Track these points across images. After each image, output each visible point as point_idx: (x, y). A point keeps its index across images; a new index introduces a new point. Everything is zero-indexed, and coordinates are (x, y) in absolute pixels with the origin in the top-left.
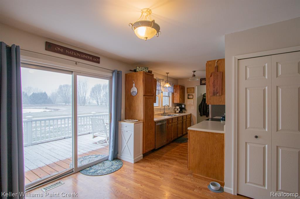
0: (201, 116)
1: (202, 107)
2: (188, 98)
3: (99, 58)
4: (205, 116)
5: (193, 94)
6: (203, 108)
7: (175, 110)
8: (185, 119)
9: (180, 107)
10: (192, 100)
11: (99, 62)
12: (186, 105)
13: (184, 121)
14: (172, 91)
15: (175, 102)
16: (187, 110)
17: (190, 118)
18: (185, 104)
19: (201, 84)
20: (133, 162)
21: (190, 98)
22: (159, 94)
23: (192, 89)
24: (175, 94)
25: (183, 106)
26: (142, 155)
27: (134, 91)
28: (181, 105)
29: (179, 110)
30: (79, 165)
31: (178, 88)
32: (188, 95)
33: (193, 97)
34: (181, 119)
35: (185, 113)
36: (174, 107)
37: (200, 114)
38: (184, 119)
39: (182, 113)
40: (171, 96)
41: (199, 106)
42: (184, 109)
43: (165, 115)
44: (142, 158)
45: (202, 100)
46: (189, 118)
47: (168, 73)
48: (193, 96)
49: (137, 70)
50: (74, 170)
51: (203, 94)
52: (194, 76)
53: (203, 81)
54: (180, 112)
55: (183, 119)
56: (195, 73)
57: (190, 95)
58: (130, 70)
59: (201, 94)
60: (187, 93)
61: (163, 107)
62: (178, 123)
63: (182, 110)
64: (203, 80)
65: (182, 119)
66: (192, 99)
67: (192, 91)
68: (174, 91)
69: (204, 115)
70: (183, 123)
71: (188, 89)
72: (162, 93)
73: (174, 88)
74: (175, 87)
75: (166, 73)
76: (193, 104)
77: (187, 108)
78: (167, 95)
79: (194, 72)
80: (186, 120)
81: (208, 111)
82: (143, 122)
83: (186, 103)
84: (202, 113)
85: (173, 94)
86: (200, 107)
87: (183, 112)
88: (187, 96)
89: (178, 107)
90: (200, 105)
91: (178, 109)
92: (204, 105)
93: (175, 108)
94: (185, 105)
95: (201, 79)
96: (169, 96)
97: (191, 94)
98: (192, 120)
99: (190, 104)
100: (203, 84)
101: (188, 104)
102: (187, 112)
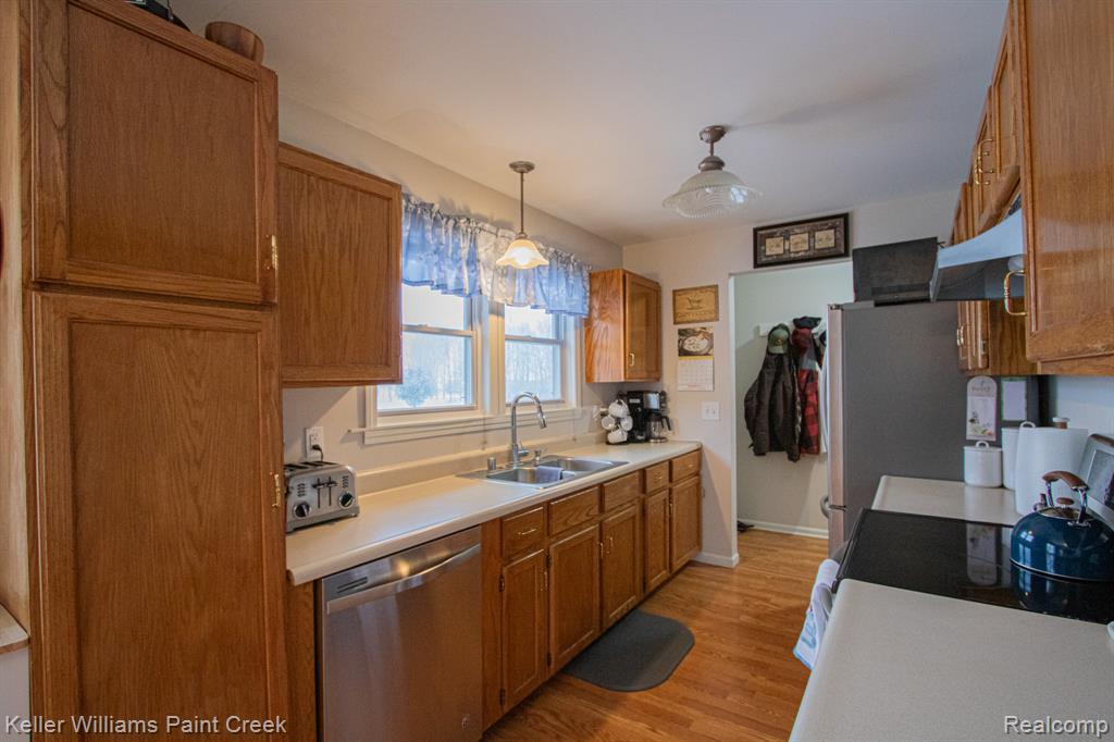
0: (759, 452)
1: (766, 401)
2: (683, 353)
4: (784, 455)
5: (712, 327)
6: (772, 408)
7: (602, 427)
8: (660, 490)
9: (631, 407)
10: (708, 361)
12: (670, 395)
13: (652, 501)
14: (583, 309)
15: (602, 375)
16: (674, 424)
17: (697, 474)
18: (665, 390)
19: (757, 265)
21: (692, 349)
22: (476, 323)
23: (701, 296)
24: (599, 326)
25: (654, 401)
28: (640, 394)
29: (628, 424)
31: (614, 288)
32: (682, 333)
33: (711, 346)
35: (662, 439)
36: (596, 410)
37: (750, 441)
38: (650, 488)
39: (647, 440)
40: (572, 337)
41: (747, 400)
42: (660, 416)
45: (766, 364)
46: (689, 477)
47: (530, 167)
48: (710, 337)
51: (765, 329)
52: (716, 164)
53: (768, 241)
54: (631, 439)
55: (644, 489)
56: (721, 151)
57: (694, 333)
59: (758, 328)
60: (675, 323)
61: (509, 413)
62: (601, 523)
63: (646, 422)
64: (771, 236)
65: (637, 492)
66: (707, 354)
67: (707, 306)
68: (591, 308)
69: (776, 446)
70: (644, 513)
71: (681, 299)
72: (493, 318)
73: (591, 292)
74: (596, 286)
75: (513, 166)
76: (711, 388)
77: (675, 412)
78: (552, 337)
79: (717, 133)
80: (671, 491)
81: (798, 427)
83: (667, 383)
84: (765, 436)
85: (587, 323)
86: (755, 403)
87: (654, 434)
88: (676, 337)
89: (619, 409)
90: (750, 391)
91: (618, 420)
92: (773, 393)
93: (603, 415)
94: (663, 396)
95: (756, 231)
96: (558, 341)
97: (697, 326)
98: (705, 484)
99: (695, 389)
100: (770, 259)
101: (680, 388)
102: (675, 438)
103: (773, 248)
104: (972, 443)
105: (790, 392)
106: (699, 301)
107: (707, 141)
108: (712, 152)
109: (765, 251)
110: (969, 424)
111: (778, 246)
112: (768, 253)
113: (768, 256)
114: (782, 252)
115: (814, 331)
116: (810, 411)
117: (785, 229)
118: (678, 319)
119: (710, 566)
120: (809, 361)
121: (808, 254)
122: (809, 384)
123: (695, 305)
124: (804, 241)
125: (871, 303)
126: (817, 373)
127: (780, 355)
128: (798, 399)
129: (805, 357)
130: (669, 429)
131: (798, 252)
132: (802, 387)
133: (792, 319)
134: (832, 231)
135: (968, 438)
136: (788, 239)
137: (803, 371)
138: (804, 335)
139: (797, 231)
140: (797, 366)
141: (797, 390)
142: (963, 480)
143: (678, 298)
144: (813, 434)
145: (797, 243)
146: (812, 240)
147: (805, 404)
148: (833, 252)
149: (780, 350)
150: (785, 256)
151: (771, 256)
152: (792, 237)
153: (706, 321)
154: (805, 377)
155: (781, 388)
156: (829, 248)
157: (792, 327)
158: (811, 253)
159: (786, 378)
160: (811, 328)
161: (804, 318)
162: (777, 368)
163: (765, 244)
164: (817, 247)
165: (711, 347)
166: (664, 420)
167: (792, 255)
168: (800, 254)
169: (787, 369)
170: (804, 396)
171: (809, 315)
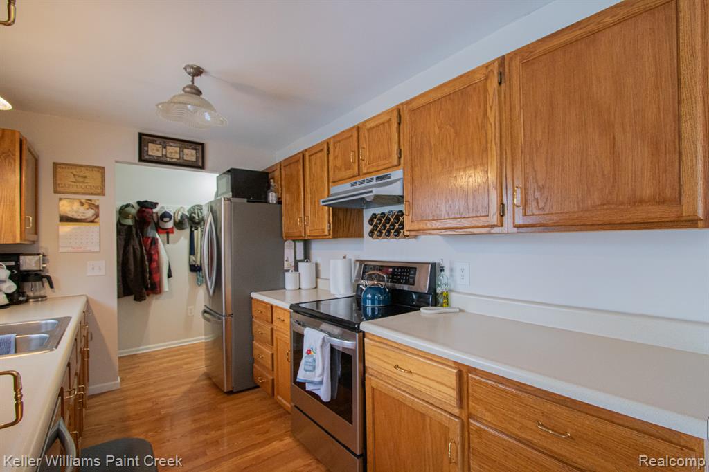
2: (65, 219)
5: (98, 199)
10: (93, 227)
12: (51, 256)
18: (45, 252)
21: (76, 217)
23: (87, 173)
25: (30, 263)
35: (43, 298)
48: (97, 208)
52: (196, 91)
53: (149, 145)
54: (13, 301)
60: (56, 192)
64: (153, 142)
66: (92, 222)
71: (63, 172)
77: (57, 270)
79: (198, 72)
94: (44, 258)
97: (82, 198)
99: (80, 250)
100: (152, 158)
101: (61, 250)
102: (54, 295)
103: (154, 150)
104: (288, 271)
105: (138, 253)
106: (85, 177)
107: (189, 74)
108: (193, 81)
109: (148, 151)
110: (285, 262)
111: (158, 150)
112: (150, 153)
113: (150, 156)
114: (161, 155)
115: (154, 210)
116: (154, 265)
117: (165, 140)
118: (59, 189)
119: (99, 395)
120: (152, 231)
121: (179, 161)
122: (153, 247)
123: (81, 180)
124: (176, 152)
125: (245, 200)
126: (157, 239)
127: (130, 227)
128: (146, 258)
129: (149, 228)
130: (52, 286)
131: (172, 159)
132: (148, 249)
133: (136, 201)
134: (194, 151)
135: (285, 268)
136: (165, 148)
137: (149, 238)
138: (148, 213)
139: (172, 144)
140: (142, 234)
141: (144, 251)
142: (285, 289)
143: (59, 170)
144: (157, 280)
145: (172, 153)
146: (182, 153)
147: (151, 260)
148: (195, 164)
149: (129, 222)
150: (162, 159)
151: (153, 156)
152: (168, 147)
153: (92, 194)
154: (149, 241)
155: (131, 250)
156: (192, 161)
157: (137, 207)
158: (181, 161)
159: (135, 242)
160: (152, 209)
161: (146, 201)
162: (126, 235)
163: (148, 147)
164: (185, 158)
165: (97, 216)
166: (45, 280)
167: (168, 159)
168: (174, 160)
169: (135, 236)
170: (150, 255)
171: (149, 200)
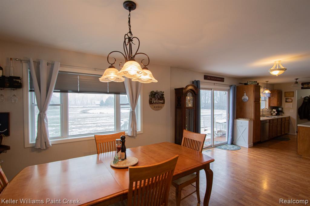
1: (303, 110)
2: (286, 102)
3: (224, 78)
6: (305, 111)
7: (271, 113)
8: (284, 121)
9: (276, 110)
11: (223, 81)
12: (284, 108)
15: (272, 105)
16: (284, 113)
18: (283, 107)
19: (302, 89)
20: (247, 147)
21: (288, 101)
23: (290, 93)
24: (272, 98)
25: (280, 109)
26: (253, 144)
27: (246, 98)
28: (278, 108)
29: (276, 112)
30: (215, 143)
31: (275, 92)
32: (286, 99)
34: (280, 120)
35: (282, 115)
36: (270, 110)
37: (299, 117)
38: (282, 121)
40: (267, 100)
43: (264, 117)
44: (252, 145)
45: (303, 103)
46: (288, 120)
47: (268, 81)
49: (248, 84)
50: (212, 146)
53: (304, 85)
54: (277, 115)
56: (298, 81)
57: (289, 99)
58: (240, 83)
59: (302, 97)
60: (285, 97)
62: (277, 123)
63: (279, 113)
66: (291, 102)
67: (291, 95)
69: (305, 118)
70: (282, 124)
74: (272, 92)
75: (266, 81)
76: (292, 107)
78: (264, 100)
79: (297, 79)
82: (254, 121)
83: (283, 106)
85: (269, 98)
86: (300, 110)
87: (280, 114)
89: (274, 110)
91: (274, 112)
93: (271, 111)
94: (282, 109)
95: (302, 83)
98: (290, 122)
99: (289, 107)
100: (304, 88)
101: (286, 107)
102: (284, 115)
111: (306, 86)
117: (308, 83)
150: (308, 88)
153: (291, 97)
